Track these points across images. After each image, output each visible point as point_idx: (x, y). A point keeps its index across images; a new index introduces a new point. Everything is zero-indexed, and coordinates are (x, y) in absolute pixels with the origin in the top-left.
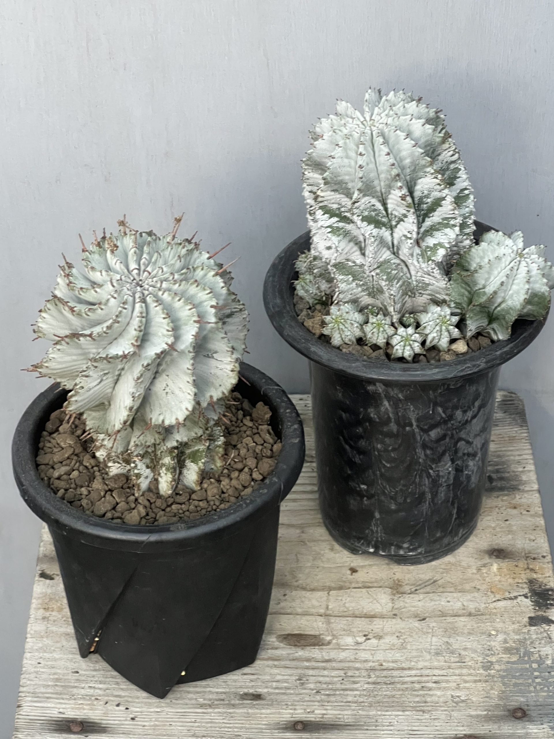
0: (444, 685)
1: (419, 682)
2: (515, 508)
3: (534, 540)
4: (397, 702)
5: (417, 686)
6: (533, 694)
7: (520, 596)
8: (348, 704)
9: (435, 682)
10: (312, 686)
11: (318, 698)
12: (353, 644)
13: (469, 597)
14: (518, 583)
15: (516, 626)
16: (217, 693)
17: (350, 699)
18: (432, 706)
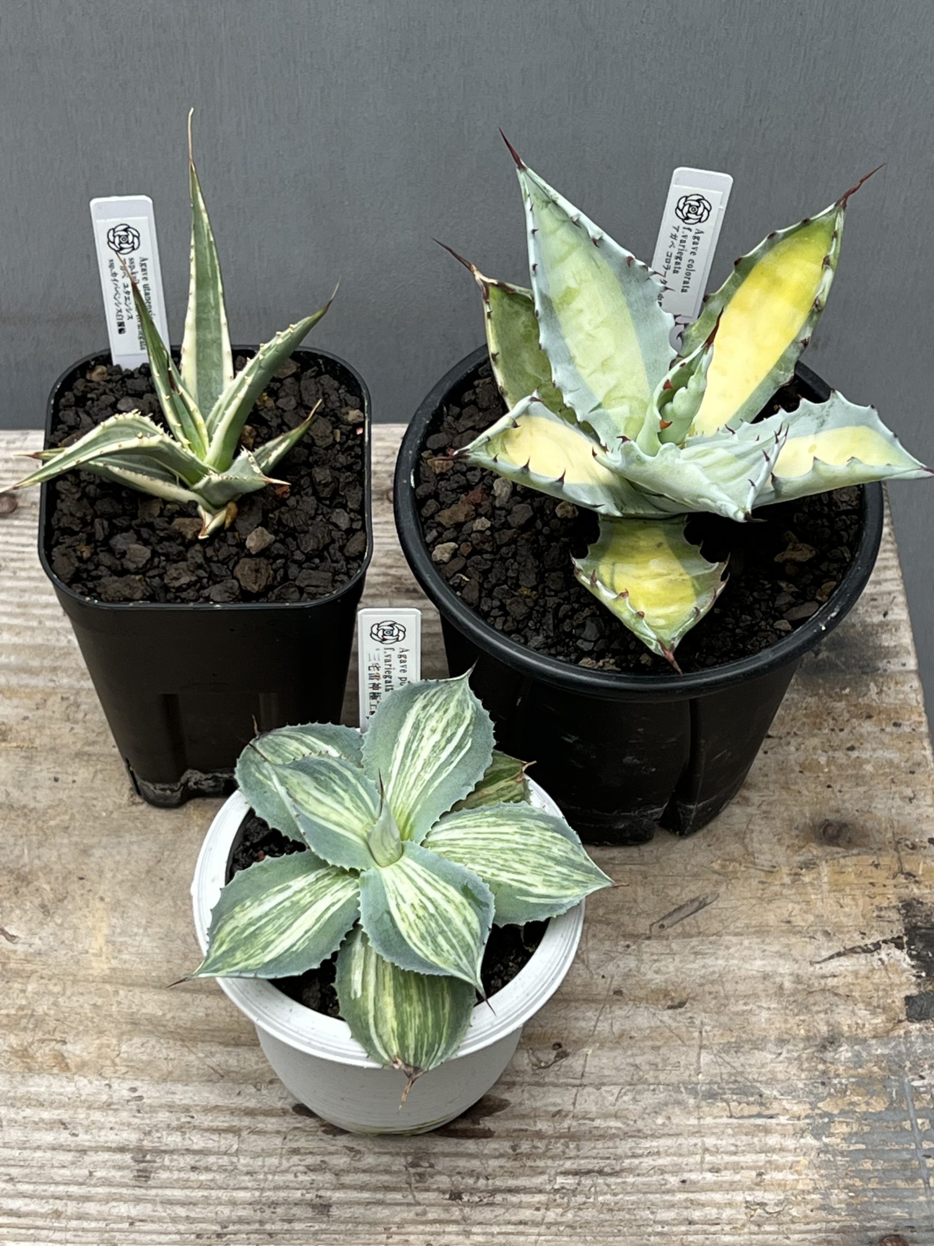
0: (727, 1176)
1: (677, 1170)
2: (869, 717)
3: (911, 800)
4: (629, 1221)
5: (673, 1181)
6: (922, 1199)
7: (885, 942)
8: (521, 1228)
9: (710, 1171)
10: (443, 1181)
11: (456, 1213)
12: (528, 1068)
13: (776, 948)
14: (881, 909)
15: (879, 1020)
16: (233, 1203)
17: (526, 1214)
18: (705, 1232)
